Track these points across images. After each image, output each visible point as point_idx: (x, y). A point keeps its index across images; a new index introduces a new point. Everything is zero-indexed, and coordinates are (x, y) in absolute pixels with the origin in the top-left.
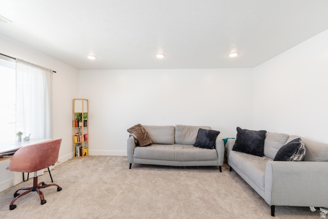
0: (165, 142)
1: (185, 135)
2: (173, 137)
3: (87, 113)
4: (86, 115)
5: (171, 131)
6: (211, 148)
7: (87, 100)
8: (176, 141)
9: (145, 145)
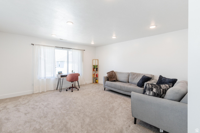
0: (123, 81)
1: (134, 79)
2: (128, 78)
3: (98, 65)
4: (96, 66)
5: (127, 76)
6: (141, 87)
7: (98, 60)
8: (129, 81)
9: (111, 80)
